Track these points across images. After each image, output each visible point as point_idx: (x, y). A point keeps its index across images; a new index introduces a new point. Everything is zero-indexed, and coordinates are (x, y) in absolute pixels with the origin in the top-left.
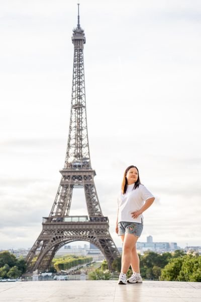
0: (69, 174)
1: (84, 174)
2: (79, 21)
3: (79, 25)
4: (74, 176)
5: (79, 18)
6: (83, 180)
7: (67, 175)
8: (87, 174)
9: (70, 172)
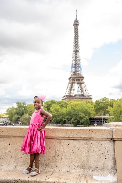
0: (75, 78)
1: (81, 78)
2: (76, 17)
3: (76, 19)
4: (77, 79)
6: (80, 81)
7: (74, 78)
8: (82, 79)
9: (75, 77)
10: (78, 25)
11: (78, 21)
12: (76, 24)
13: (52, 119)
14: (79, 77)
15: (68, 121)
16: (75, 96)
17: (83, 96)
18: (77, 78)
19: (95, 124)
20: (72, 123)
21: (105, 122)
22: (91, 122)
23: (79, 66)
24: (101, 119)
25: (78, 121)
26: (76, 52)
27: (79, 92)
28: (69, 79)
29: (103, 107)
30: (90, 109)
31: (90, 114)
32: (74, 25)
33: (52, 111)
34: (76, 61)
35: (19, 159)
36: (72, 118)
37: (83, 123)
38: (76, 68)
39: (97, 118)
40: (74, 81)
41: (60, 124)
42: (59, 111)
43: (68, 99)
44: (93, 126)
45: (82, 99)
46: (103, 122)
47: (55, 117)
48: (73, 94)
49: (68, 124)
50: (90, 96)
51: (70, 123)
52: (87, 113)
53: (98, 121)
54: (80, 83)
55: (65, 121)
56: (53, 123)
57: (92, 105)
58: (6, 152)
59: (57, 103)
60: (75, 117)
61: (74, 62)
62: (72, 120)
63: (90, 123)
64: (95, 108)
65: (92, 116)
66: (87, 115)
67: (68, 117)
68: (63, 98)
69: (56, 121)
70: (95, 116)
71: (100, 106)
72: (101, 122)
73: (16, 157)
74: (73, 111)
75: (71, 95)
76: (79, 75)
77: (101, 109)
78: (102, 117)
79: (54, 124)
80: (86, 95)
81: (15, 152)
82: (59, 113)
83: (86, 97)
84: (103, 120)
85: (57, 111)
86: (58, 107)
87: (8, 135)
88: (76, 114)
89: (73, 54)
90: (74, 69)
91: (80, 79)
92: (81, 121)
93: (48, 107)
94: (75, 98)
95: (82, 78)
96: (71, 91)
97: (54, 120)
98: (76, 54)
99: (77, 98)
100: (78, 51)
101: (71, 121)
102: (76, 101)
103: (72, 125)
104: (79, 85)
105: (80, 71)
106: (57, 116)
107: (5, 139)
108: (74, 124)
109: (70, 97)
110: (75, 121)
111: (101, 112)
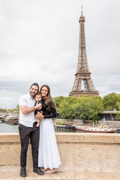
2: (82, 14)
5: (82, 12)
6: (87, 77)
7: (80, 74)
8: (88, 75)
9: (82, 73)
10: (84, 21)
11: (83, 18)
12: (82, 21)
13: (62, 115)
14: (86, 73)
15: (77, 116)
16: (82, 91)
17: (90, 92)
18: (84, 74)
19: (103, 119)
20: (81, 118)
21: (113, 117)
22: (100, 117)
23: (86, 62)
24: (109, 115)
25: (87, 116)
26: (83, 48)
27: (86, 87)
28: (76, 75)
29: (111, 102)
30: (99, 105)
31: (99, 110)
32: (80, 22)
33: (61, 107)
34: (82, 57)
35: (103, 163)
36: (80, 114)
37: (92, 118)
38: (82, 64)
39: (105, 113)
40: (80, 77)
41: (69, 120)
42: (68, 107)
43: (75, 94)
44: (102, 121)
45: (89, 95)
46: (112, 117)
47: (64, 113)
48: (80, 90)
49: (77, 119)
50: (97, 91)
51: (79, 119)
52: (96, 109)
53: (107, 116)
54: (87, 79)
55: (74, 116)
56: (62, 118)
57: (101, 101)
58: (91, 156)
59: (65, 99)
60: (84, 112)
61: (80, 58)
62: (81, 115)
63: (98, 119)
64: (103, 103)
65: (101, 112)
66: (96, 111)
67: (77, 112)
68: (70, 94)
69: (65, 116)
70: (103, 112)
71: (109, 101)
72: (110, 117)
73: (100, 161)
74: (82, 106)
75: (78, 91)
76: (86, 71)
77: (109, 104)
78: (110, 112)
79: (64, 120)
80: (93, 90)
81: (98, 156)
82: (68, 109)
83: (93, 92)
84: (111, 116)
85: (66, 106)
86: (67, 103)
87: (92, 142)
88: (85, 110)
89: (79, 50)
90: (80, 65)
91: (87, 75)
92: (90, 117)
93: (57, 103)
94: (82, 94)
95: (89, 73)
96: (78, 87)
97: (64, 115)
98: (83, 50)
99: (83, 94)
100: (84, 48)
101: (80, 117)
102: (85, 97)
103: (81, 120)
104: (85, 81)
105: (87, 67)
106: (66, 111)
107: (88, 145)
108: (83, 119)
109: (77, 93)
110: (84, 117)
111: (109, 107)
